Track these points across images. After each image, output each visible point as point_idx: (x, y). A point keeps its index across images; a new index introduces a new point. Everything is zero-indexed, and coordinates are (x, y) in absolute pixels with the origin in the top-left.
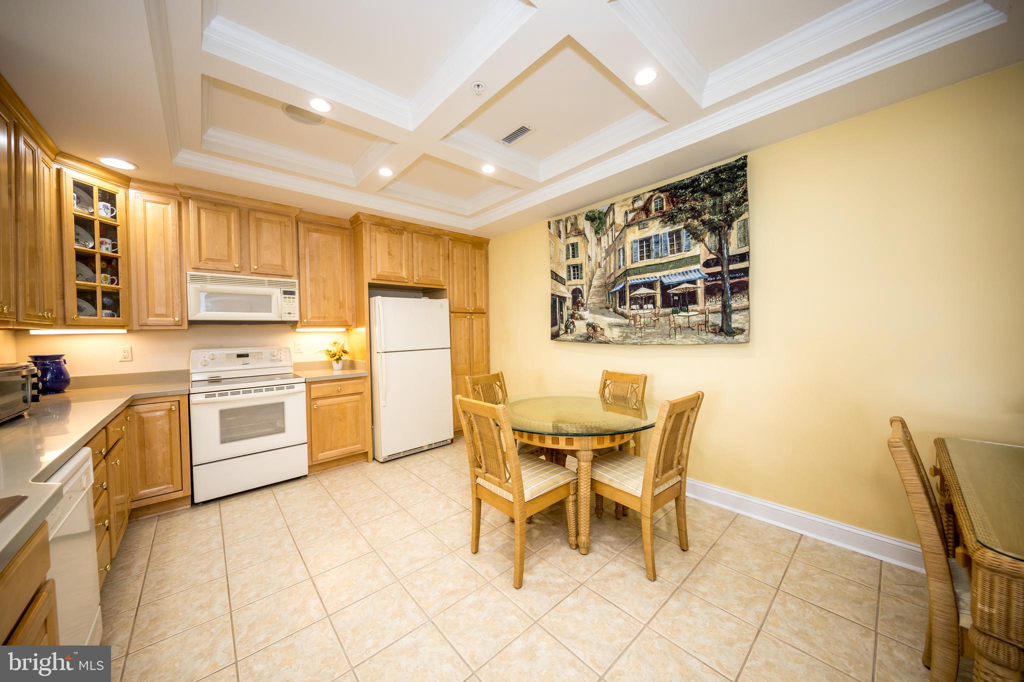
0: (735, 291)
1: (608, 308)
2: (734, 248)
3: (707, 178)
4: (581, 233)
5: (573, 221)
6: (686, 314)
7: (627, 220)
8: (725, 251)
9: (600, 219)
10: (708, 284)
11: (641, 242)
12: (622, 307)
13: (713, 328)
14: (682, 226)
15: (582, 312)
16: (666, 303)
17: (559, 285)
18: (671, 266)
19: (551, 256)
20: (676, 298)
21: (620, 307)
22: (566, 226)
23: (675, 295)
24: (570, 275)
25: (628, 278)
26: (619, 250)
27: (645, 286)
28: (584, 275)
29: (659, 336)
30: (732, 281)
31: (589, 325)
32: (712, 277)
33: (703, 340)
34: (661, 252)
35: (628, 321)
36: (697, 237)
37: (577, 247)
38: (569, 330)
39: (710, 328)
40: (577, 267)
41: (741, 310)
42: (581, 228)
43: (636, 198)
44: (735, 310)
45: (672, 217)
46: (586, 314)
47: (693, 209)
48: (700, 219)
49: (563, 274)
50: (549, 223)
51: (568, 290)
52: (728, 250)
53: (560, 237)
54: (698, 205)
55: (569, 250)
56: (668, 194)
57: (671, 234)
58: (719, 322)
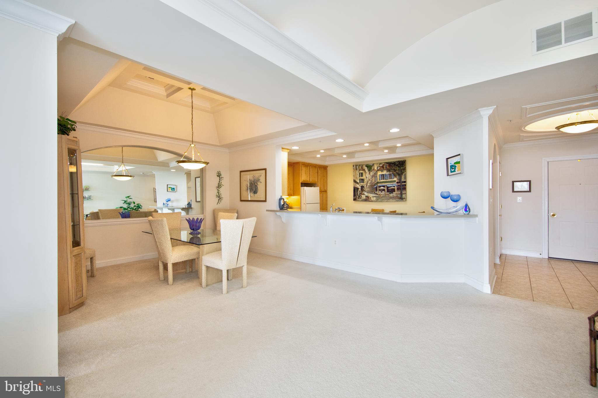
0: (403, 189)
1: (372, 192)
2: (403, 180)
3: (397, 162)
4: (364, 170)
5: (361, 166)
6: (392, 194)
7: (378, 169)
8: (401, 180)
9: (370, 167)
10: (398, 187)
11: (382, 175)
12: (376, 192)
14: (392, 173)
15: (364, 192)
16: (388, 191)
17: (357, 184)
18: (389, 182)
19: (354, 175)
20: (390, 190)
22: (359, 167)
24: (360, 182)
25: (378, 184)
26: (376, 176)
27: (382, 187)
28: (365, 182)
29: (386, 199)
30: (403, 187)
31: (366, 196)
33: (396, 200)
34: (387, 178)
35: (378, 195)
36: (395, 176)
37: (363, 174)
38: (360, 198)
39: (398, 198)
40: (363, 179)
41: (405, 194)
42: (364, 168)
43: (380, 164)
44: (403, 194)
45: (389, 170)
46: (366, 193)
47: (394, 169)
48: (396, 172)
49: (358, 181)
50: (353, 165)
53: (357, 170)
54: (395, 169)
55: (360, 174)
56: (388, 164)
57: (389, 174)
58: (400, 196)
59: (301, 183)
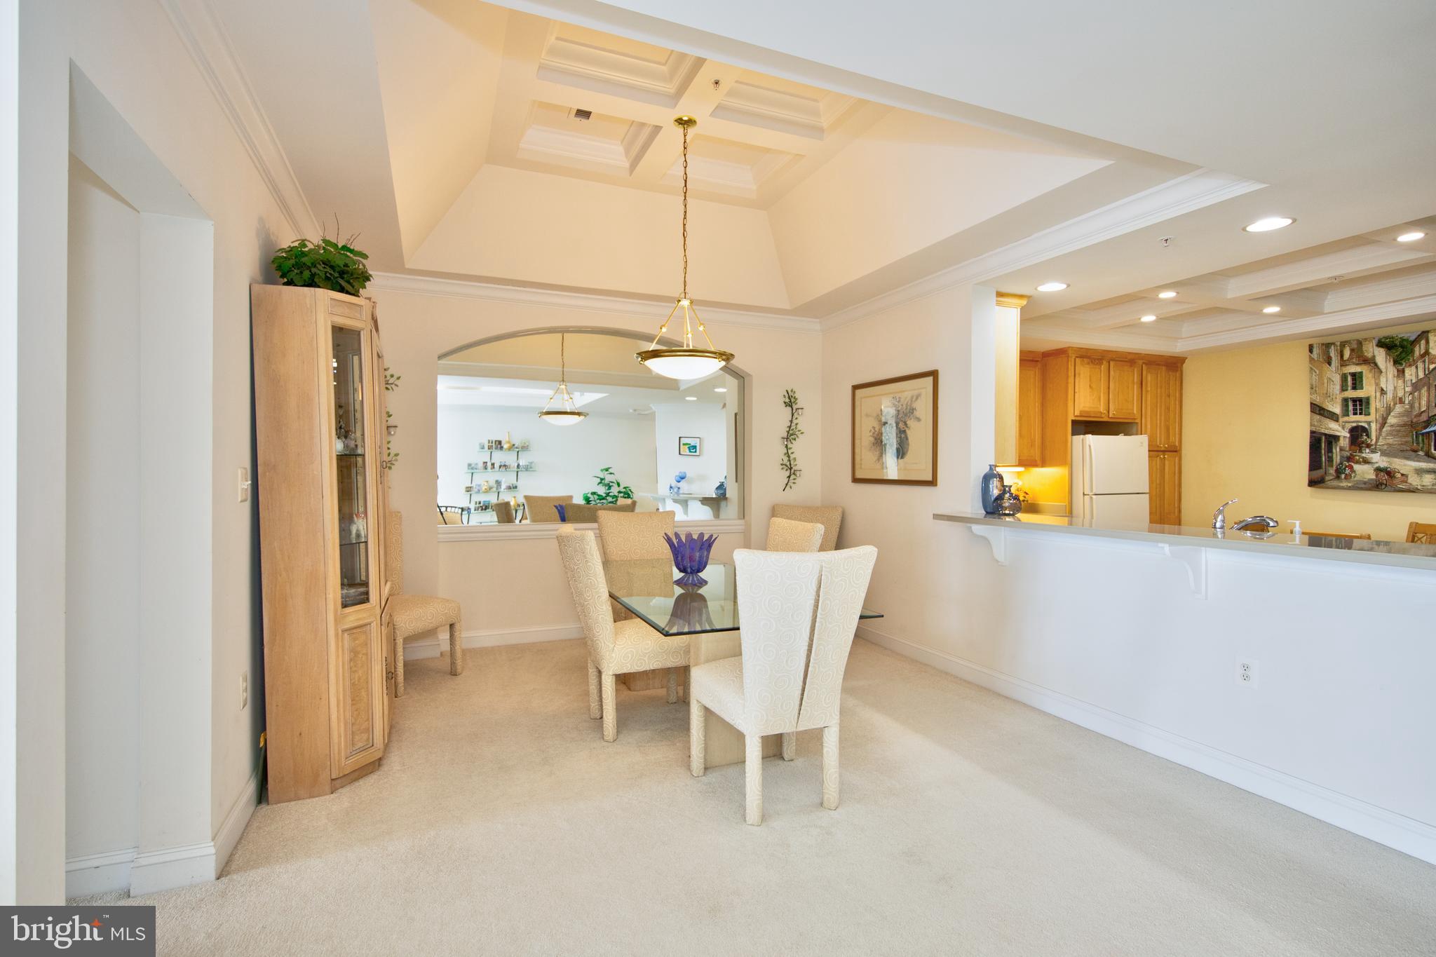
1: (1414, 451)
4: (1370, 362)
5: (1355, 347)
9: (1404, 346)
15: (1367, 454)
17: (1328, 421)
19: (1312, 385)
22: (1342, 351)
24: (1347, 411)
28: (1374, 411)
31: (1380, 470)
37: (1361, 378)
38: (1343, 476)
40: (1361, 401)
42: (1369, 355)
46: (1375, 457)
49: (1337, 409)
50: (1311, 346)
51: (1343, 428)
53: (1330, 364)
55: (1346, 380)
59: (1073, 422)
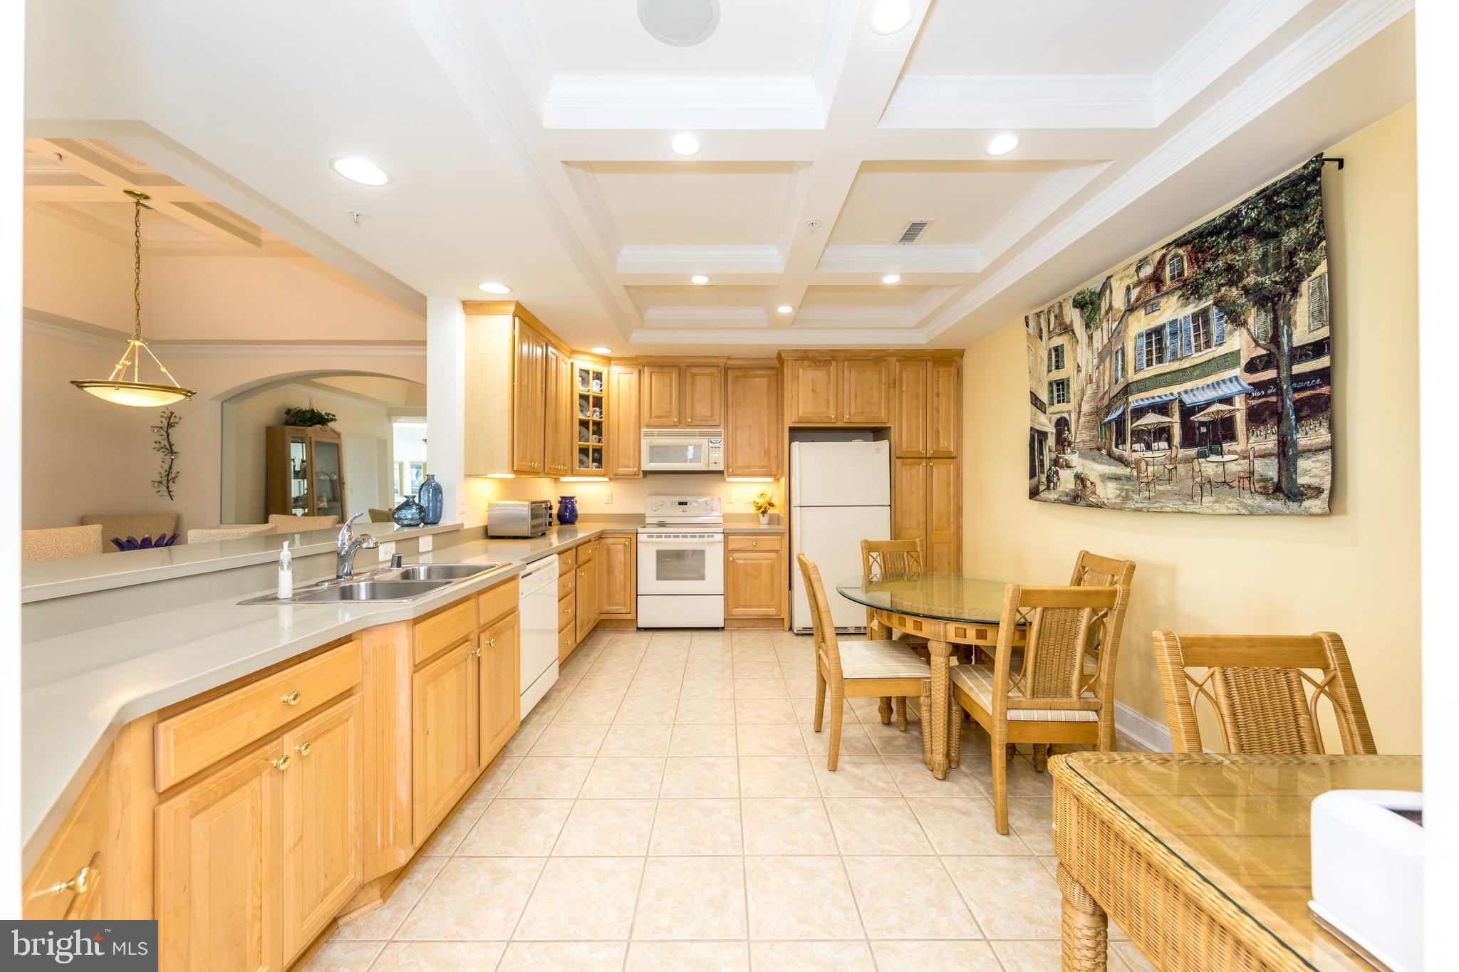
0: (1304, 413)
1: (1099, 449)
2: (1303, 330)
3: (1253, 209)
4: (1067, 329)
5: (1057, 311)
6: (1218, 458)
7: (1129, 301)
8: (1285, 340)
10: (1253, 403)
11: (1149, 335)
12: (1120, 447)
13: (1262, 484)
14: (1211, 302)
15: (1068, 455)
16: (1189, 439)
18: (1196, 374)
19: (1030, 368)
20: (1204, 430)
21: (1117, 446)
22: (1049, 320)
23: (1202, 424)
24: (1052, 398)
25: (1130, 399)
26: (1117, 352)
27: (1154, 411)
29: (1176, 497)
30: (1297, 396)
31: (1077, 476)
32: (1260, 391)
33: (1246, 506)
34: (1181, 349)
35: (1129, 470)
36: (1234, 317)
37: (1063, 352)
38: (1052, 485)
39: (1257, 486)
40: (1063, 384)
41: (1316, 451)
42: (1067, 321)
43: (1142, 263)
44: (1304, 452)
45: (1197, 286)
47: (1229, 268)
48: (1241, 285)
49: (1044, 397)
50: (1027, 318)
51: (1050, 421)
52: (1290, 336)
54: (1237, 260)
55: (1051, 358)
56: (1190, 248)
57: (1195, 317)
58: (1273, 473)
59: (791, 429)
